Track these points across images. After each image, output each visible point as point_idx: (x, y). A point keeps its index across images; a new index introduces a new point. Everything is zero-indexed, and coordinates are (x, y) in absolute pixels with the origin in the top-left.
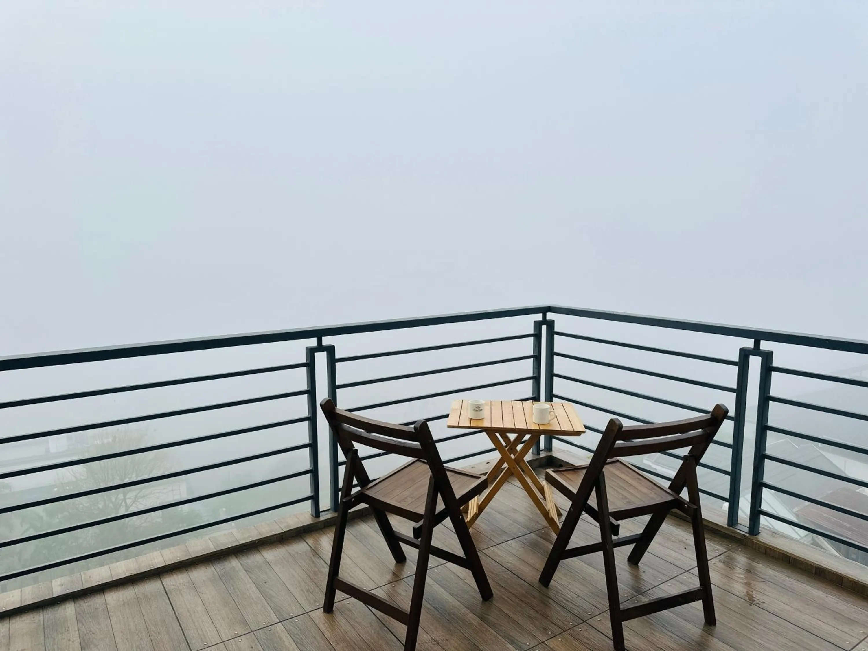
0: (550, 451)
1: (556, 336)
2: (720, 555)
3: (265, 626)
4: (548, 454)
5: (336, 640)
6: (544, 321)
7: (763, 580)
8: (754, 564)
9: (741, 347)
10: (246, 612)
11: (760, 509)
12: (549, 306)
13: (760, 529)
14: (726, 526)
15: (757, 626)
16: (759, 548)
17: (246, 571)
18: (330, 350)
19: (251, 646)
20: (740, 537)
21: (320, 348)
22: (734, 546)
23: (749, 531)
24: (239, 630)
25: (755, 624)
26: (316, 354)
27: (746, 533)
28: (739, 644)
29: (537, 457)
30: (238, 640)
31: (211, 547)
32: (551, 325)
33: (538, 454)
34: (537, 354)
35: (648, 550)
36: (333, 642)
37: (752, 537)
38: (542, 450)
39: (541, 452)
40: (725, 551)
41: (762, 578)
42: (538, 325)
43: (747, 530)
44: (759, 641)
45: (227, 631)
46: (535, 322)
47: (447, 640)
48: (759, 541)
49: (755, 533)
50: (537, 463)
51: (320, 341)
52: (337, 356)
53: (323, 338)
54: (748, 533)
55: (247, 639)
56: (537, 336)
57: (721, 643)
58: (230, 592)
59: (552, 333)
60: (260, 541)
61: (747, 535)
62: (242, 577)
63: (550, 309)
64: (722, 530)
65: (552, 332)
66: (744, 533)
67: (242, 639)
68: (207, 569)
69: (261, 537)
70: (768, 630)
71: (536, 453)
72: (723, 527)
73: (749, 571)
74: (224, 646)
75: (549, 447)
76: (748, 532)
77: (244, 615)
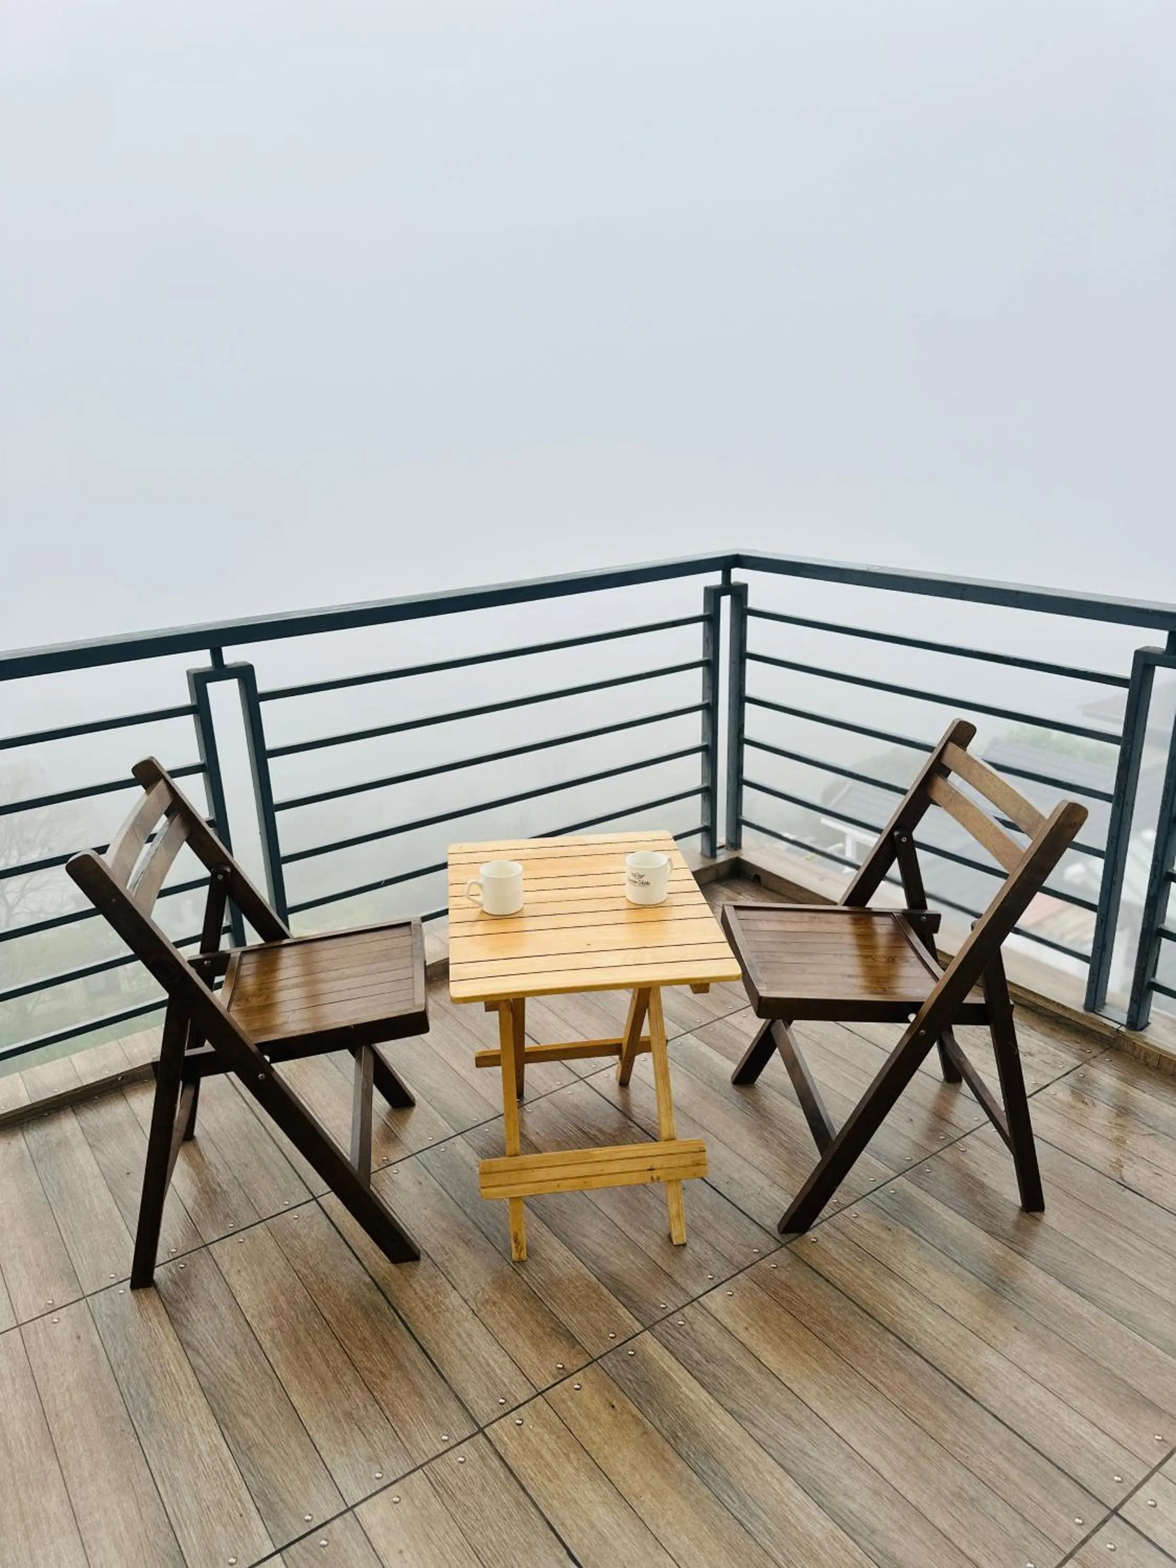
0: (736, 850)
1: (750, 619)
2: (1067, 1074)
3: (115, 1281)
4: (733, 855)
5: (260, 1313)
6: (727, 587)
7: (1152, 1131)
8: (1135, 1093)
9: (1138, 647)
10: (77, 1248)
11: (1152, 980)
12: (735, 553)
13: (1151, 1015)
14: (1081, 1010)
15: (1137, 1243)
16: (1145, 1057)
17: (91, 1147)
18: (245, 674)
19: (77, 1332)
20: (1108, 1034)
21: (220, 671)
22: (1095, 1052)
23: (1128, 1022)
24: (58, 1294)
25: (1132, 1238)
26: (211, 686)
27: (1122, 1025)
28: (1101, 1289)
29: (710, 862)
30: (52, 1318)
31: (21, 1095)
32: (739, 593)
33: (713, 855)
34: (710, 657)
35: (921, 1067)
36: (253, 1317)
37: (1131, 1035)
38: (722, 847)
39: (719, 852)
40: (1079, 1063)
41: (1149, 1126)
42: (712, 596)
43: (1124, 1018)
44: (1140, 1279)
45: (31, 1298)
46: (706, 589)
47: (495, 1303)
48: (1146, 1043)
49: (1140, 1026)
50: (711, 875)
51: (217, 657)
52: (261, 688)
53: (224, 649)
54: (1125, 1026)
55: (72, 1317)
56: (711, 620)
57: (1063, 1289)
58: (50, 1200)
59: (742, 612)
60: (127, 1076)
61: (1123, 1029)
62: (82, 1162)
63: (739, 561)
64: (1073, 1018)
65: (742, 608)
66: (1116, 1026)
67: (61, 1316)
68: (9, 1144)
69: (129, 1068)
70: (1160, 1254)
71: (708, 854)
72: (1077, 1013)
73: (1123, 1110)
74: (19, 1336)
75: (735, 843)
76: (1125, 1023)
77: (71, 1255)
